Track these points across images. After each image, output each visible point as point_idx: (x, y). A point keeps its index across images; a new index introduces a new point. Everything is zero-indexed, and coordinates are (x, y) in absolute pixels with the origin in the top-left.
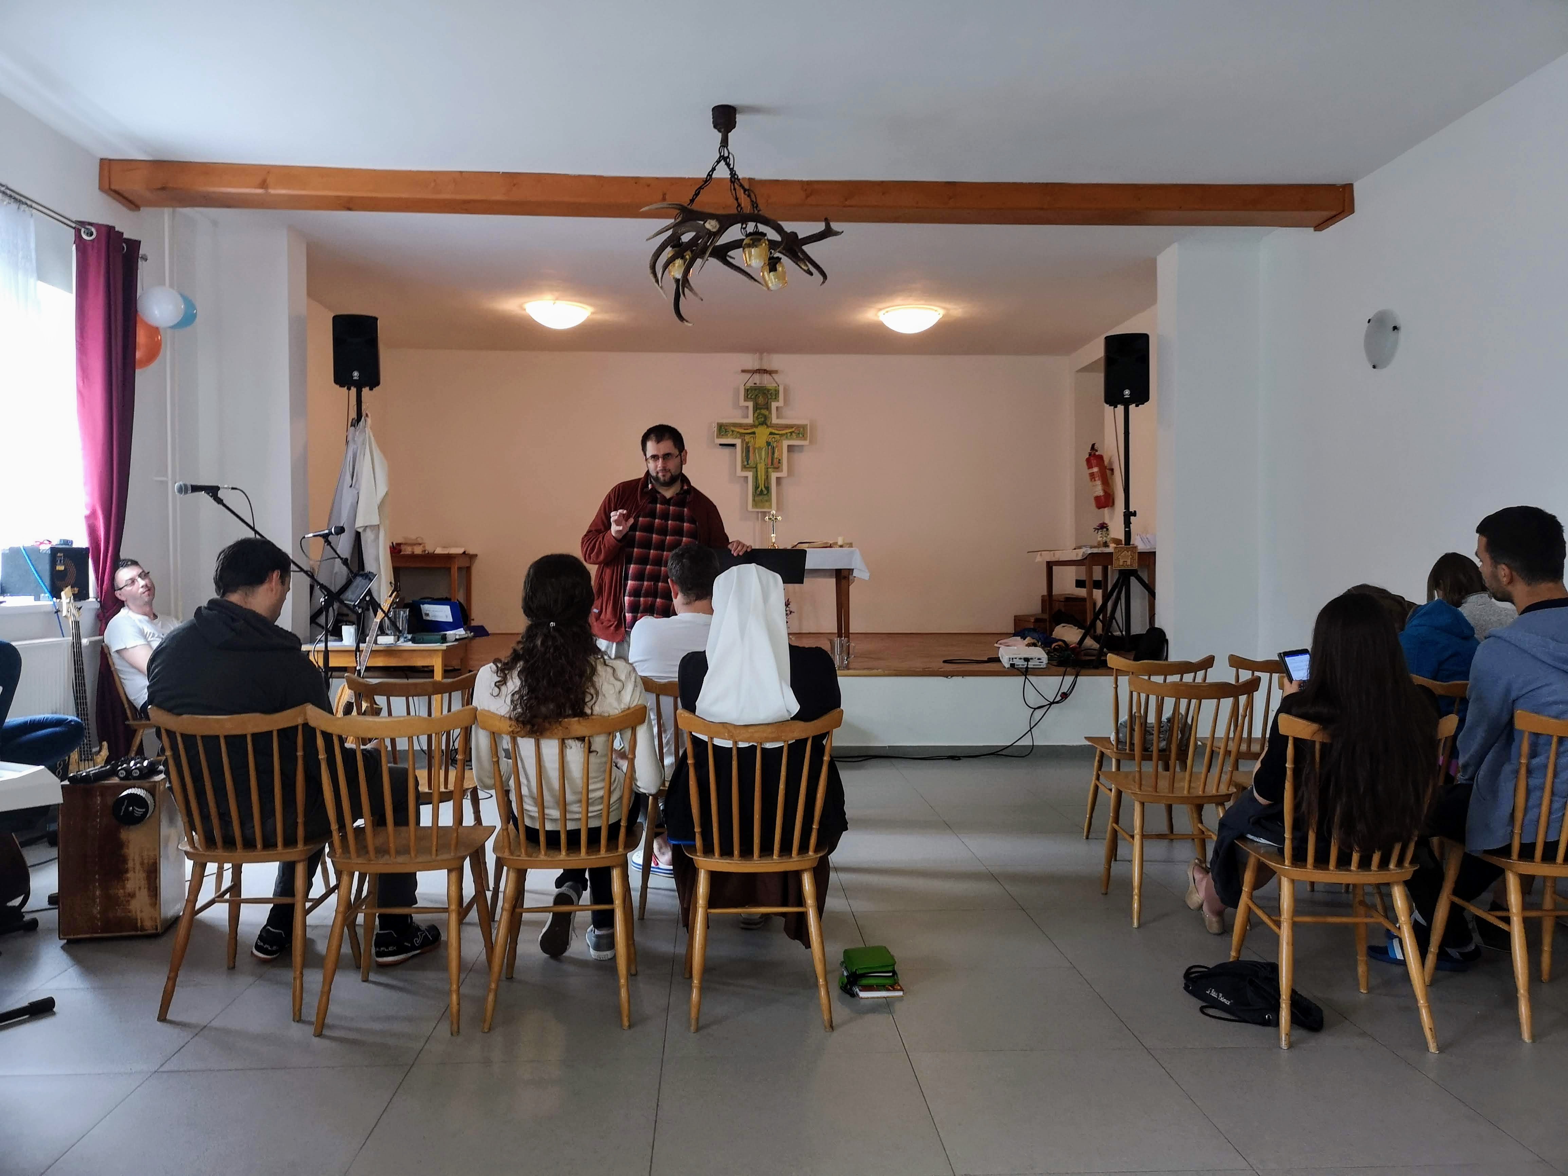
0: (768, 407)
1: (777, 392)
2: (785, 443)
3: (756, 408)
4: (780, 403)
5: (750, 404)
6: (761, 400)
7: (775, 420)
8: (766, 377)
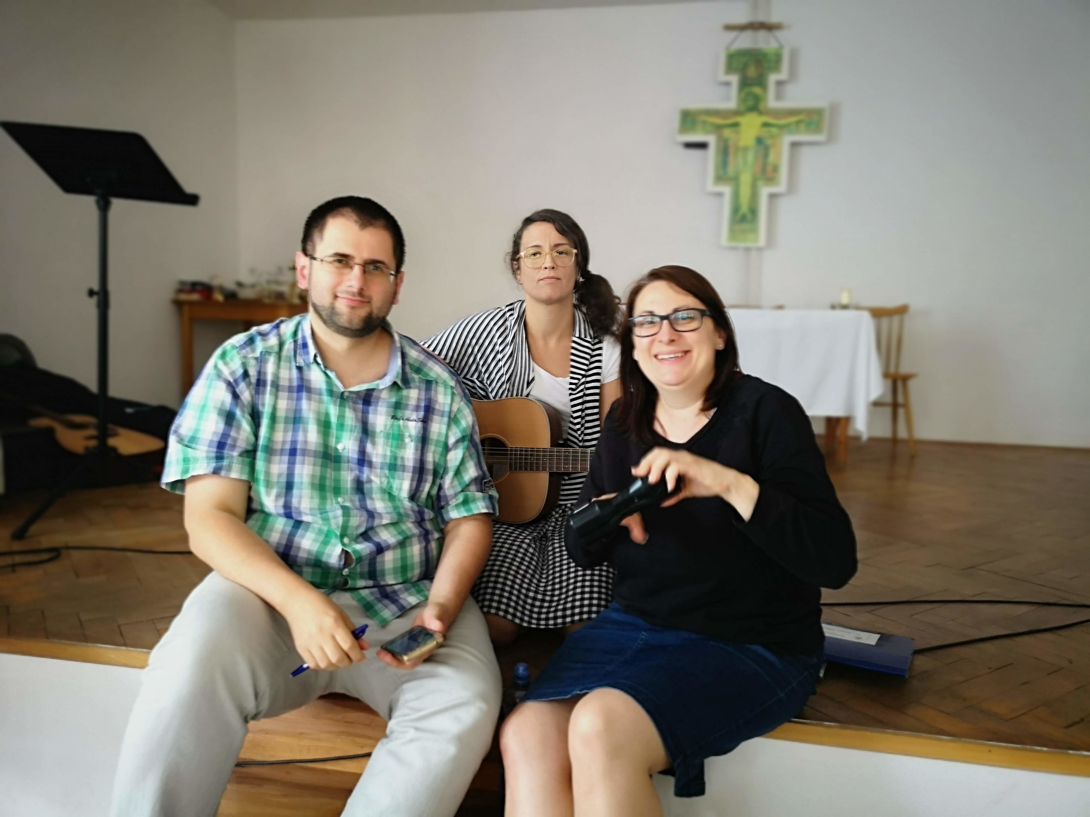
0: (761, 82)
1: (778, 58)
2: (787, 139)
3: (745, 83)
4: (783, 75)
5: (734, 79)
6: (752, 72)
7: (772, 102)
8: (762, 34)
